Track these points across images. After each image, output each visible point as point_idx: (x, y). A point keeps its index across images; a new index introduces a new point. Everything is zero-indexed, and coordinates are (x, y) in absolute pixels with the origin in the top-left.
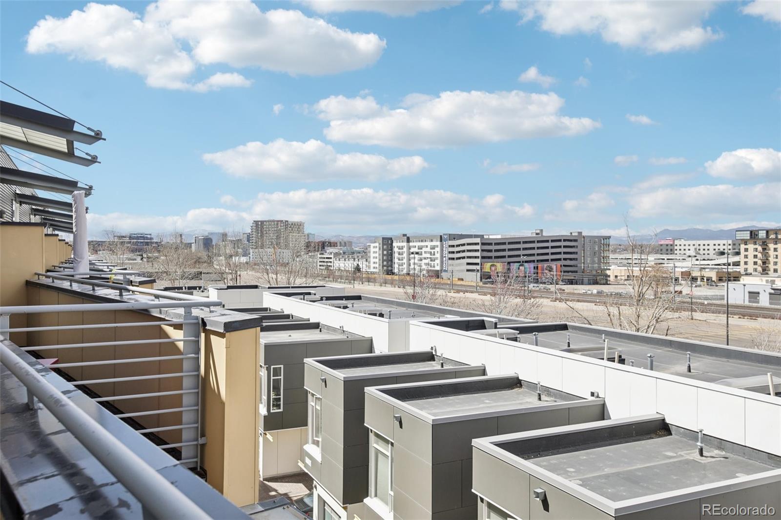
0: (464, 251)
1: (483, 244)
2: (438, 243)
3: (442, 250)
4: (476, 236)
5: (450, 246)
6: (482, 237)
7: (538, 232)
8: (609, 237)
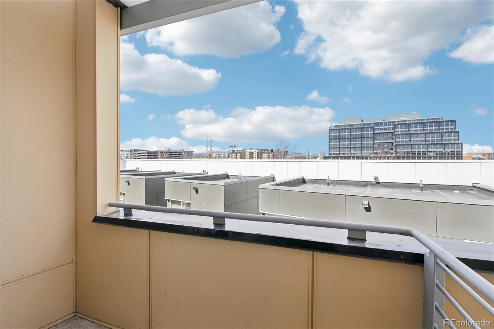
0: (140, 156)
1: (148, 153)
2: (129, 152)
3: (131, 155)
4: (145, 150)
5: (134, 154)
6: (148, 151)
7: (169, 149)
8: (193, 152)
